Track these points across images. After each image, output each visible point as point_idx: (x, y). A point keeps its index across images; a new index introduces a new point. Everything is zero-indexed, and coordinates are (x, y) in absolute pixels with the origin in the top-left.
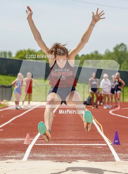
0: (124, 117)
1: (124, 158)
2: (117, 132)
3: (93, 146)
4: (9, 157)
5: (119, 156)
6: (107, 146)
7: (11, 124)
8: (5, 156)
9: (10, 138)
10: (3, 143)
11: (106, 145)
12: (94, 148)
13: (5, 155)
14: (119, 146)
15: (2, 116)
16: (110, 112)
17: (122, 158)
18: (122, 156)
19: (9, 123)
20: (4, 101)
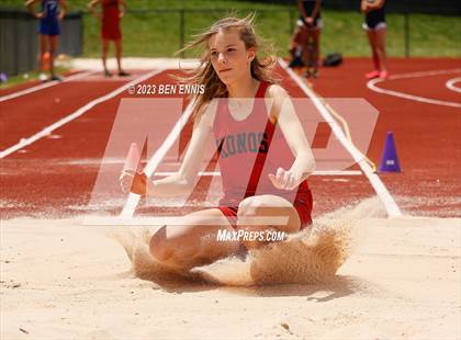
0: (409, 97)
1: (412, 209)
2: (391, 136)
3: (323, 177)
4: (80, 208)
5: (399, 204)
6: (364, 177)
7: (85, 120)
8: (70, 207)
9: (82, 156)
10: (63, 170)
11: (359, 173)
12: (326, 183)
13: (71, 203)
14: (397, 175)
15: (58, 100)
16: (371, 85)
17: (406, 209)
18: (406, 203)
19: (79, 117)
20: (61, 57)
